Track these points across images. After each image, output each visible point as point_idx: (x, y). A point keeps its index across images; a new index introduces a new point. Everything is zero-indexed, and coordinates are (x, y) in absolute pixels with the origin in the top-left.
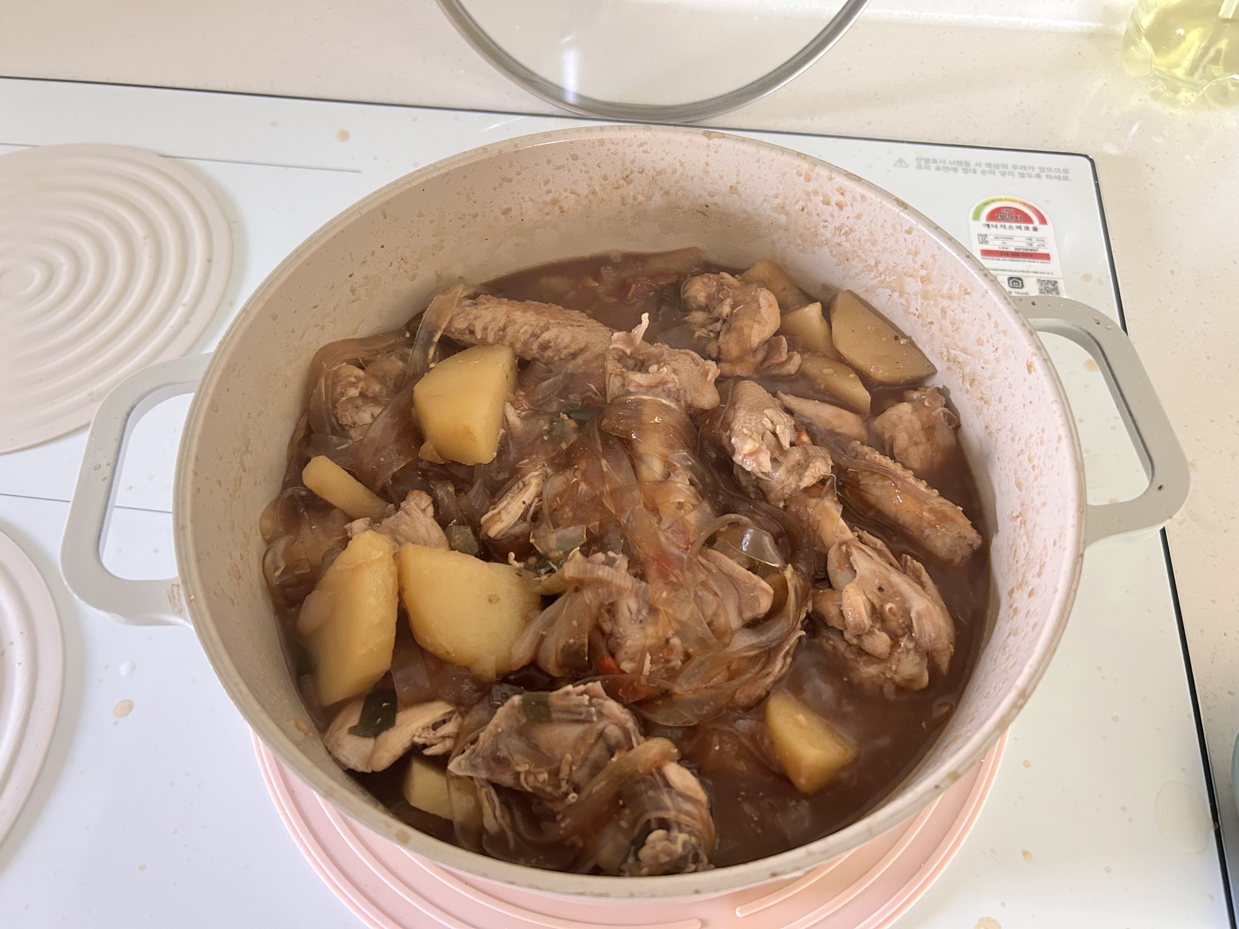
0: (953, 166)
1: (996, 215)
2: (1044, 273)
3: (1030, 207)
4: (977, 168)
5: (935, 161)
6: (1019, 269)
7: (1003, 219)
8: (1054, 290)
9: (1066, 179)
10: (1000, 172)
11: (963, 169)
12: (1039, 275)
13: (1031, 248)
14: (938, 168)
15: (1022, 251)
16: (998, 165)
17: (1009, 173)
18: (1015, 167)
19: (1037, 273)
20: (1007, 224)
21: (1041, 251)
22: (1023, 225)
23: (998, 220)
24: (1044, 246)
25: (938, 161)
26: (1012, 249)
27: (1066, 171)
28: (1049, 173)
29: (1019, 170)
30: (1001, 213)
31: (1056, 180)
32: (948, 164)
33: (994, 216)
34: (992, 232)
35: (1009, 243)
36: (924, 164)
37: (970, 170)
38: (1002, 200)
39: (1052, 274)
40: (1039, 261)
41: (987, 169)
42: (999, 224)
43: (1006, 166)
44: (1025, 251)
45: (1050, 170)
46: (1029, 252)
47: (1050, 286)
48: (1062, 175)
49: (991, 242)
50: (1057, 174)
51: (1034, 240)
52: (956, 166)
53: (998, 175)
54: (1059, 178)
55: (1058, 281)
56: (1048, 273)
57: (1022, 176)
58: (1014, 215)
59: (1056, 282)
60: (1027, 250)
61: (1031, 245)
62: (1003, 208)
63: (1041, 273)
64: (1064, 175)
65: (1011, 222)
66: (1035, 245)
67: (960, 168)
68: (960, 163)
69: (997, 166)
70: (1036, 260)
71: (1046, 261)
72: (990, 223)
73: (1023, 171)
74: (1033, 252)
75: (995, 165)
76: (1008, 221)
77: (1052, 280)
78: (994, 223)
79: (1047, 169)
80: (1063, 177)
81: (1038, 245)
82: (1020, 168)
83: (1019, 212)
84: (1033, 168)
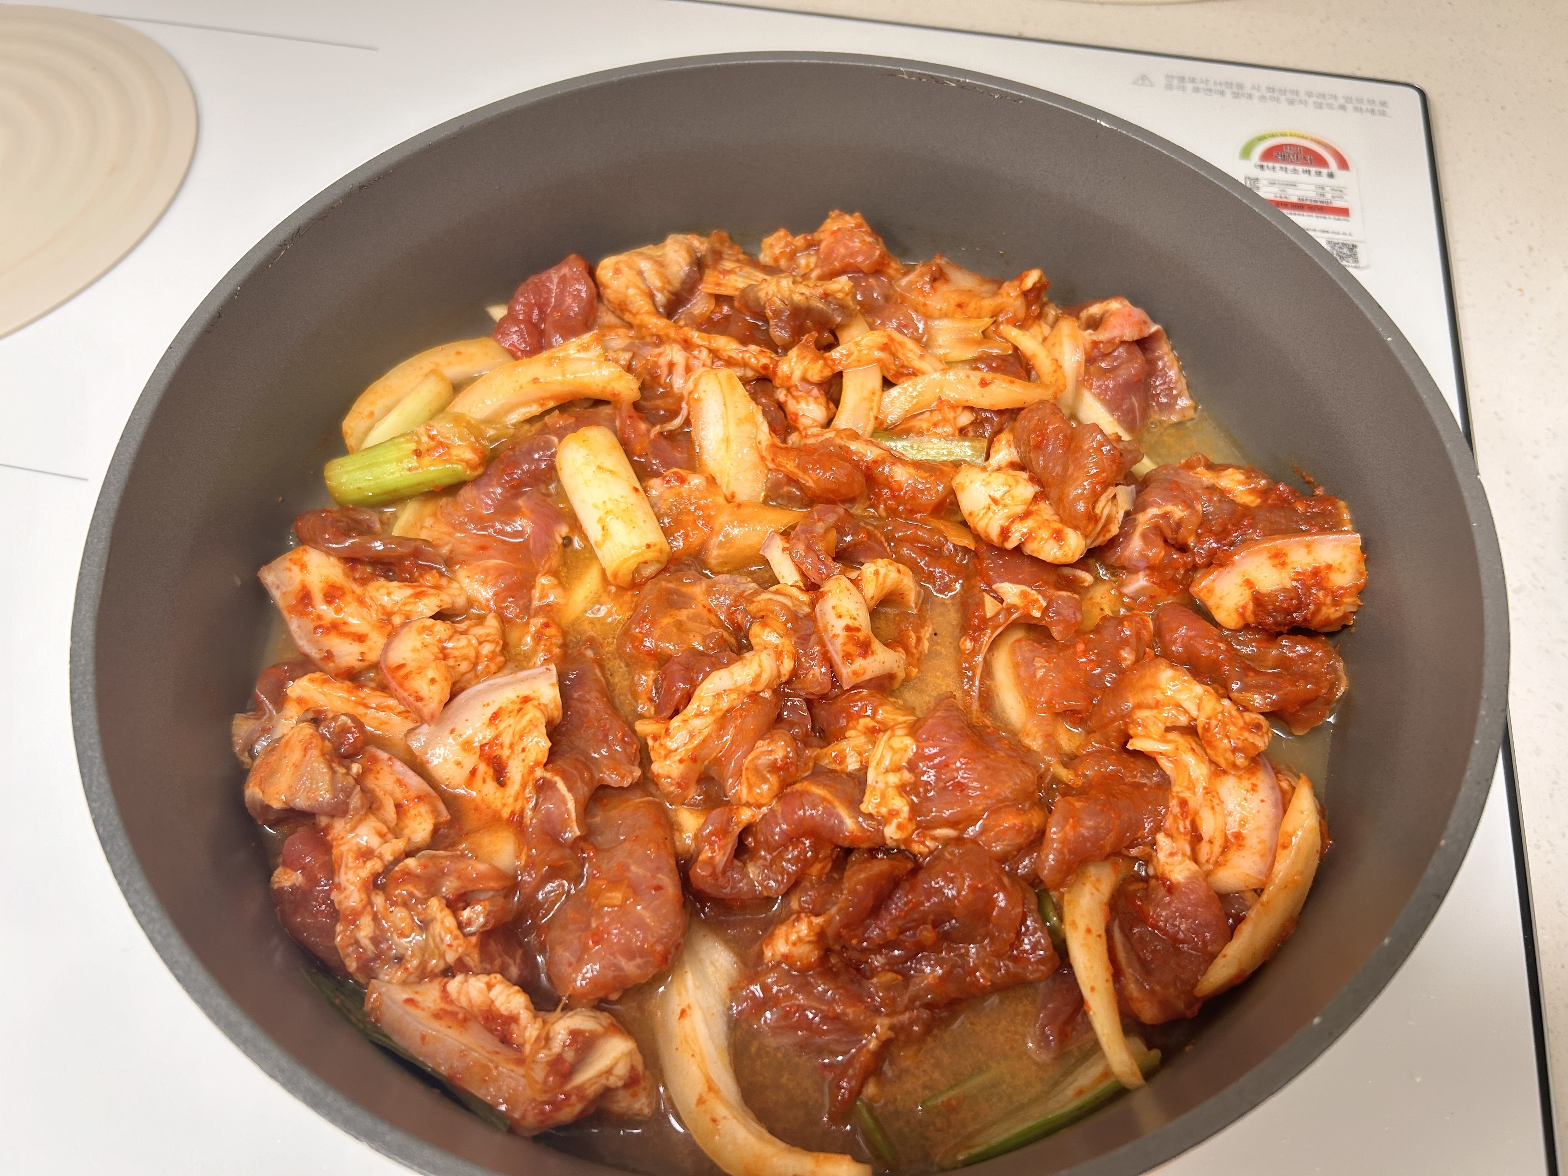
1: (1275, 154)
2: (1338, 233)
4: (1254, 92)
5: (1193, 80)
7: (1285, 159)
8: (1351, 256)
9: (1383, 113)
10: (1286, 99)
12: (1330, 236)
13: (1322, 199)
14: (1196, 90)
15: (1308, 203)
16: (1286, 90)
17: (1301, 102)
18: (1309, 94)
19: (1327, 232)
21: (1338, 204)
22: (1313, 170)
23: (1277, 161)
24: (1341, 197)
25: (1198, 81)
26: (1294, 199)
27: (1383, 104)
28: (1359, 106)
29: (1315, 99)
31: (1369, 114)
32: (1211, 85)
33: (1271, 154)
35: (1291, 191)
36: (1177, 83)
37: (1243, 94)
38: (1286, 135)
40: (1332, 217)
41: (1268, 95)
42: (1277, 165)
44: (1314, 204)
45: (1360, 100)
46: (1319, 204)
47: (1345, 250)
50: (1369, 107)
51: (1328, 189)
52: (1223, 88)
53: (1284, 103)
54: (1373, 112)
55: (1358, 245)
56: (1345, 234)
57: (1319, 106)
59: (1354, 246)
60: (1316, 201)
61: (1323, 195)
62: (1286, 145)
63: (1334, 233)
64: (1380, 109)
65: (1297, 164)
67: (1228, 92)
68: (1229, 85)
69: (1283, 92)
70: (1327, 216)
71: (1342, 218)
72: (1265, 164)
74: (1325, 205)
75: (1280, 90)
76: (1292, 162)
77: (1350, 243)
78: (1271, 165)
79: (1357, 100)
80: (1379, 112)
81: (1333, 197)
82: (1317, 97)
83: (1308, 151)
84: (1336, 97)
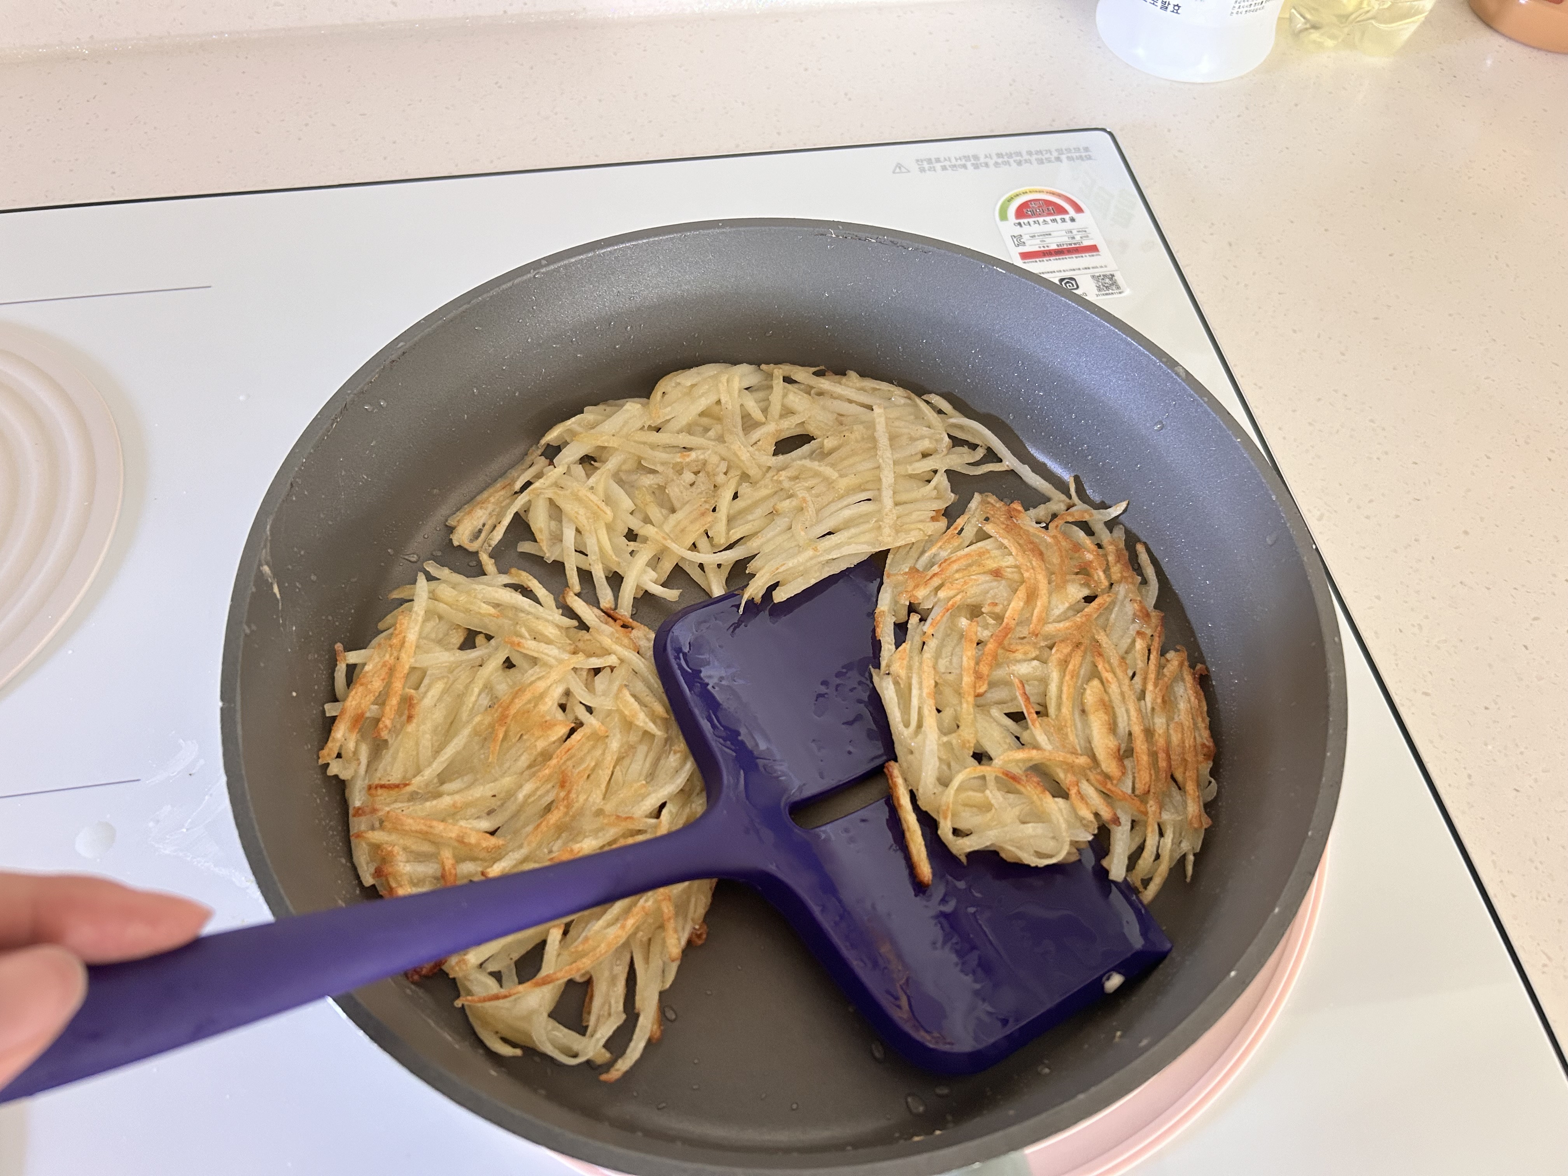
0: (959, 162)
1: (1025, 211)
2: (1096, 267)
3: (1060, 196)
4: (988, 160)
5: (938, 160)
6: (1068, 268)
7: (1034, 215)
8: (1112, 284)
9: (1089, 158)
10: (1015, 161)
11: (973, 164)
12: (1091, 271)
13: (1074, 241)
14: (944, 168)
15: (1065, 247)
16: (1011, 153)
17: (1026, 161)
18: (1030, 153)
19: (1089, 268)
20: (1041, 219)
21: (1086, 243)
22: (1058, 217)
23: (1029, 216)
24: (1087, 236)
25: (942, 159)
26: (1054, 247)
27: (1086, 149)
28: (1069, 155)
29: (1035, 157)
30: (1030, 207)
31: (1079, 161)
32: (954, 162)
33: (1022, 212)
34: (1025, 231)
35: (1048, 240)
36: (927, 165)
37: (981, 164)
38: (1026, 192)
39: (1106, 266)
40: (1087, 255)
41: (1000, 160)
42: (1031, 220)
43: (1019, 154)
44: (1069, 246)
45: (1069, 150)
46: (1073, 246)
47: (1107, 281)
48: (1084, 154)
49: (1028, 243)
50: (1078, 154)
51: (1075, 232)
52: (963, 162)
53: (1014, 165)
54: (1081, 158)
55: (1114, 273)
56: (1101, 267)
57: (1040, 162)
58: (1045, 208)
59: (1113, 276)
60: (1070, 244)
61: (1073, 238)
62: (1030, 201)
63: (1093, 268)
64: (1085, 154)
65: (1043, 216)
66: (1078, 238)
67: (969, 164)
68: (967, 158)
69: (1010, 155)
70: (1083, 255)
71: (1094, 254)
72: (1022, 221)
73: (1040, 156)
74: (1078, 246)
75: (1007, 154)
76: (1040, 215)
77: (1108, 273)
78: (1026, 221)
79: (1066, 150)
80: (1086, 156)
81: (1081, 238)
82: (1036, 154)
83: (1048, 203)
84: (1050, 152)
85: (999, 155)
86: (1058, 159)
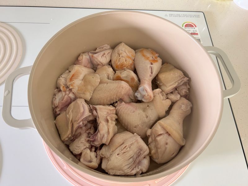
3: (193, 24)
11: (179, 16)
20: (189, 28)
21: (196, 33)
22: (192, 28)
30: (187, 25)
35: (190, 32)
36: (171, 15)
38: (187, 22)
39: (199, 37)
43: (187, 15)
48: (198, 16)
51: (194, 31)
69: (185, 15)
73: (190, 16)
79: (195, 15)
85: (183, 15)
86: (194, 17)
